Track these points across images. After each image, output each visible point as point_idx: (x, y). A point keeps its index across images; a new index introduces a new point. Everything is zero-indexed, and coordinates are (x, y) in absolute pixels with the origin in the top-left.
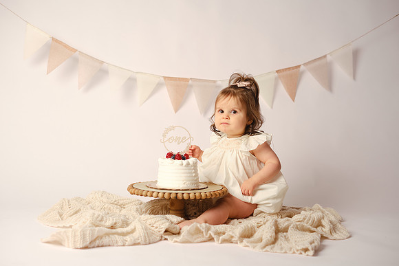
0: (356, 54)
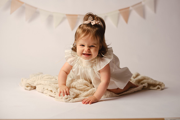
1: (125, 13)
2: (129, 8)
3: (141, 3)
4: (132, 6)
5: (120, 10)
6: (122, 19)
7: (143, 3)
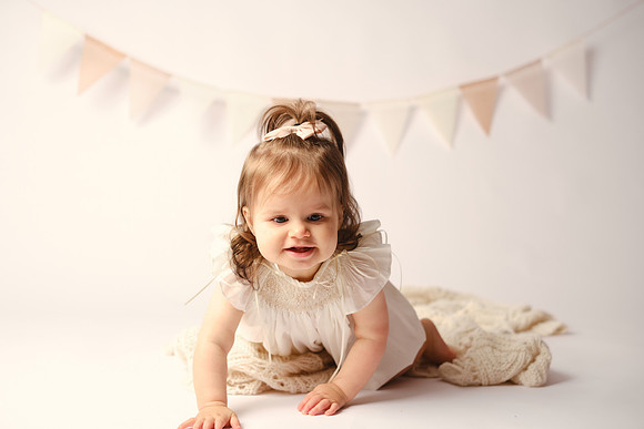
0: (590, 57)
1: (483, 98)
2: (494, 79)
3: (538, 61)
4: (508, 74)
5: (463, 87)
6: (469, 117)
7: (546, 63)
